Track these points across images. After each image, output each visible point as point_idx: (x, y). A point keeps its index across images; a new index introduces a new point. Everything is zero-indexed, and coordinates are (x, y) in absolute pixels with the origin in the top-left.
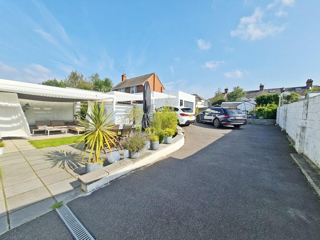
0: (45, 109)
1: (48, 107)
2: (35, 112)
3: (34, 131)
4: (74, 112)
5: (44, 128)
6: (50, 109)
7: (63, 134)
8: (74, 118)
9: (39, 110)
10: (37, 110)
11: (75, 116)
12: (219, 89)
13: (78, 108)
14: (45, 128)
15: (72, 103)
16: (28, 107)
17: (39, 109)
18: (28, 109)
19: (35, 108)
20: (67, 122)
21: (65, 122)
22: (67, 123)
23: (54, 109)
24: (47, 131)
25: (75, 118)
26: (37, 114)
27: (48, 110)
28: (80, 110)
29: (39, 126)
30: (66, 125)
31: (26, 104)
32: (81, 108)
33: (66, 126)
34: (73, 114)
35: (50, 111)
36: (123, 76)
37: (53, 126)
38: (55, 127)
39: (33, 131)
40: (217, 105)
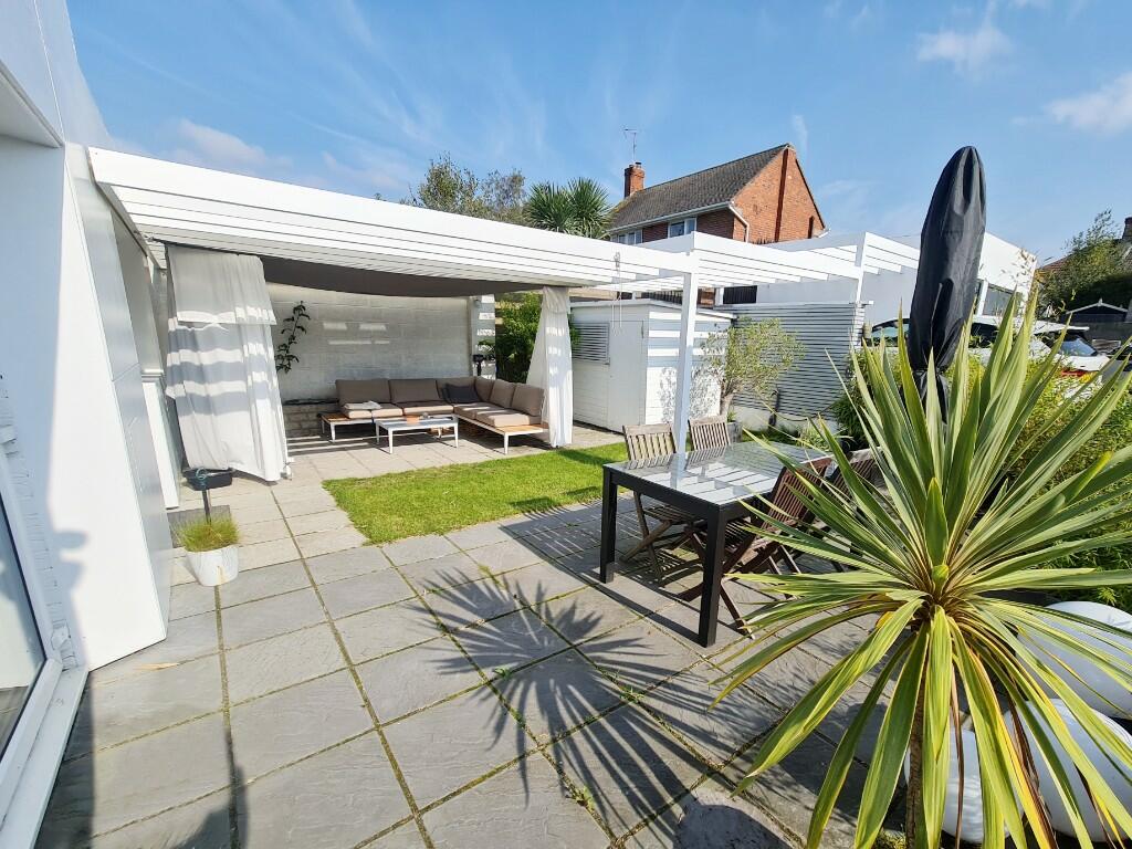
0: (364, 327)
1: (375, 317)
2: (332, 343)
3: (336, 427)
4: (469, 341)
5: (368, 414)
6: (382, 327)
7: (440, 440)
8: (471, 369)
9: (342, 332)
10: (336, 334)
11: (475, 361)
12: (1104, 217)
13: (486, 325)
14: (375, 414)
15: (461, 302)
16: (303, 321)
17: (342, 326)
18: (303, 329)
19: (328, 326)
20: (447, 385)
21: (441, 386)
22: (449, 393)
23: (396, 328)
24: (384, 431)
25: (475, 366)
26: (337, 349)
27: (376, 332)
28: (491, 332)
29: (352, 406)
30: (449, 404)
31: (295, 309)
32: (500, 321)
33: (450, 408)
34: (465, 350)
35: (382, 335)
36: (629, 172)
37: (402, 405)
38: (408, 410)
39: (333, 425)
40: (1100, 303)
